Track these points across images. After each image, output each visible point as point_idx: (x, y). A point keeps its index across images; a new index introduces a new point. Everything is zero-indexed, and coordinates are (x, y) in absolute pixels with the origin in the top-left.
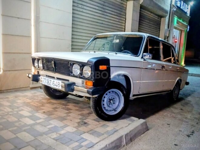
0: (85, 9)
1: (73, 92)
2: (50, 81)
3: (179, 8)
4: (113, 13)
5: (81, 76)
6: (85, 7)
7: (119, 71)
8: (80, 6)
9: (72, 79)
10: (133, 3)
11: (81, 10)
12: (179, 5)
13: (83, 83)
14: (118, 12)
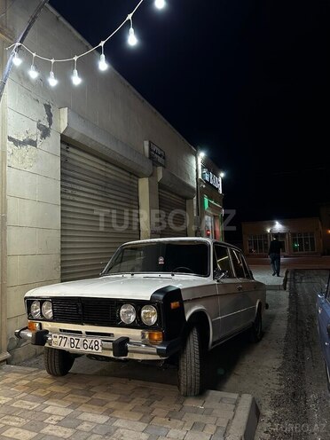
0: (78, 196)
1: (126, 355)
2: (76, 341)
3: (208, 183)
4: (120, 198)
5: (138, 324)
6: (78, 193)
7: (194, 305)
8: (70, 191)
9: (118, 333)
10: (149, 182)
11: (71, 198)
12: (207, 179)
13: (143, 337)
14: (127, 196)
